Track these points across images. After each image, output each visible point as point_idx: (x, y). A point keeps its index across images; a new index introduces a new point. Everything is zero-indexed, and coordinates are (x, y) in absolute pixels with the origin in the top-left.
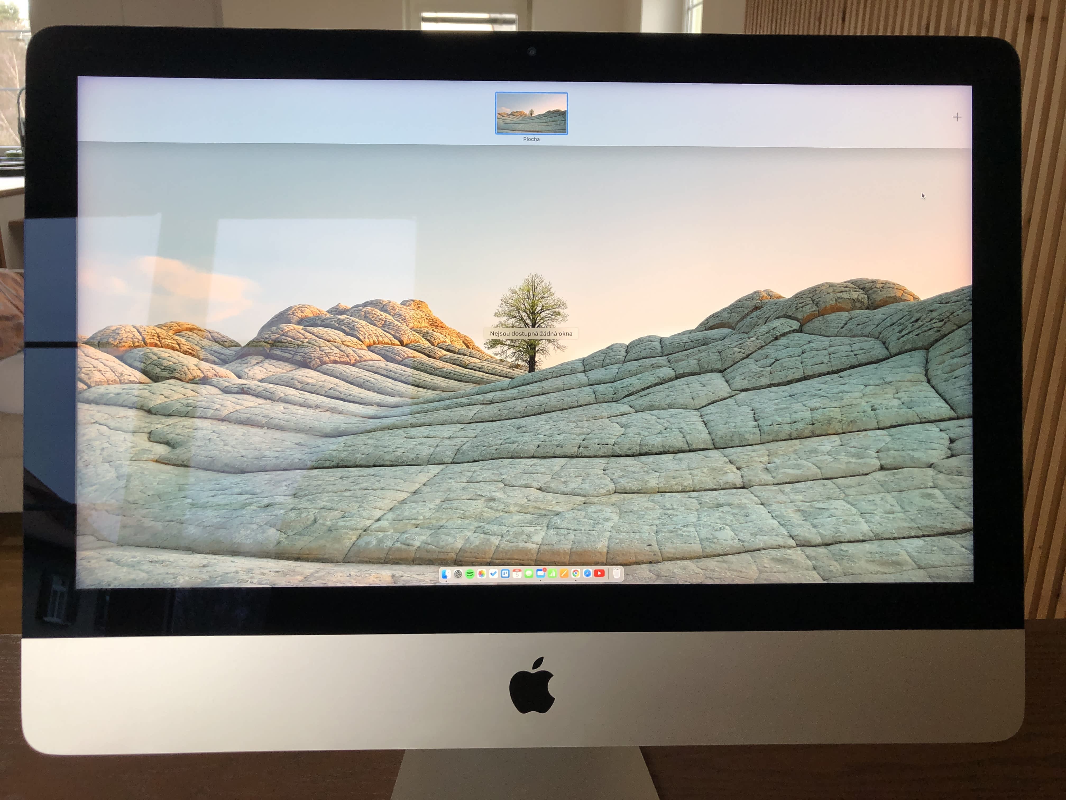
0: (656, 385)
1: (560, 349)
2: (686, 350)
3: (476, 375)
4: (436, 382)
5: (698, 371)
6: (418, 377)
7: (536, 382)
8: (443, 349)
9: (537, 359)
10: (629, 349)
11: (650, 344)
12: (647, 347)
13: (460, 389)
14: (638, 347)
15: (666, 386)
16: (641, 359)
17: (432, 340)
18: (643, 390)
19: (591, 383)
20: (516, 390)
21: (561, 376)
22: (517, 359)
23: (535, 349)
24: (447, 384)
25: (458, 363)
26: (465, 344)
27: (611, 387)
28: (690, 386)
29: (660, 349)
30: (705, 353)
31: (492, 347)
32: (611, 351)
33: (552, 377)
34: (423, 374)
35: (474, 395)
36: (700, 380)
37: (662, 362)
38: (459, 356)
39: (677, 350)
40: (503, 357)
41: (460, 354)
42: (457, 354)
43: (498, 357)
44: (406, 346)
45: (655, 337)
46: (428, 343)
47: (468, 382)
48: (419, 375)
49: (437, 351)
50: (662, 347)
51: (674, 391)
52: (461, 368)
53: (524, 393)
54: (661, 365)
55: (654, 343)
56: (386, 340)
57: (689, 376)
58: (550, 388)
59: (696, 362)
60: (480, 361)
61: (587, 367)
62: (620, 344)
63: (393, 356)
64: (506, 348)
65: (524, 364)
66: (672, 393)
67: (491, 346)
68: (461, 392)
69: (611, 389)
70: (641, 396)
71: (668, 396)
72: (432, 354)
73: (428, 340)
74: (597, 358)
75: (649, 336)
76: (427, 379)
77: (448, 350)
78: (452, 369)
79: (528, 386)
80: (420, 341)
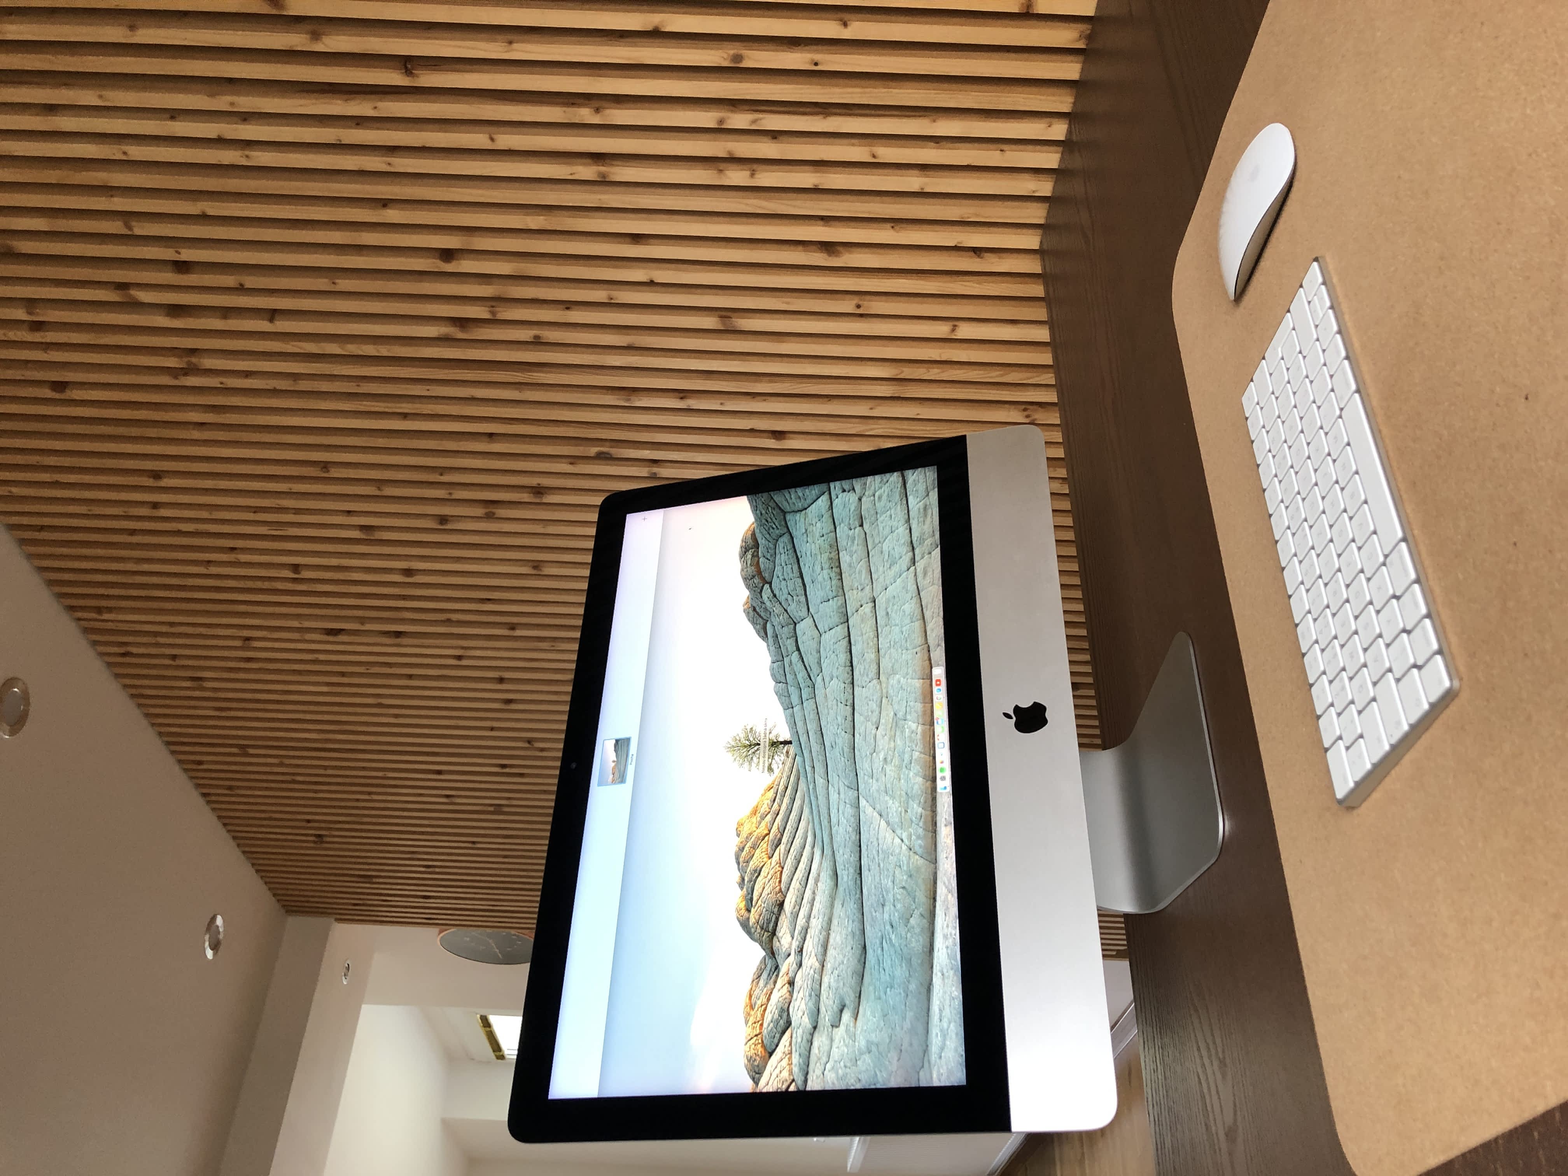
0: (803, 662)
2: (780, 647)
3: (793, 780)
4: (797, 807)
5: (795, 638)
6: (793, 821)
7: (799, 738)
8: (773, 805)
9: (782, 740)
12: (777, 671)
13: (803, 791)
14: (777, 676)
15: (804, 656)
16: (785, 673)
17: (766, 813)
18: (806, 669)
19: (801, 703)
20: (805, 751)
21: (795, 723)
22: (782, 753)
23: (776, 742)
24: (799, 800)
25: (784, 793)
26: (770, 789)
27: (804, 689)
28: (805, 642)
30: (783, 636)
33: (796, 728)
34: (791, 818)
35: (807, 780)
38: (778, 793)
39: (780, 652)
40: (780, 763)
43: (781, 766)
44: (770, 831)
46: (768, 816)
47: (798, 785)
48: (791, 820)
49: (775, 809)
51: (808, 651)
52: (788, 790)
53: (807, 746)
54: (790, 661)
56: (765, 845)
57: (798, 643)
58: (804, 729)
59: (789, 640)
60: (783, 779)
63: (777, 840)
64: (774, 761)
65: (786, 748)
66: (810, 652)
67: (772, 772)
68: (805, 789)
69: (806, 689)
70: (811, 670)
71: (811, 654)
72: (777, 812)
73: (766, 816)
74: (783, 701)
76: (795, 814)
77: (774, 801)
78: (788, 797)
79: (802, 743)
80: (766, 821)
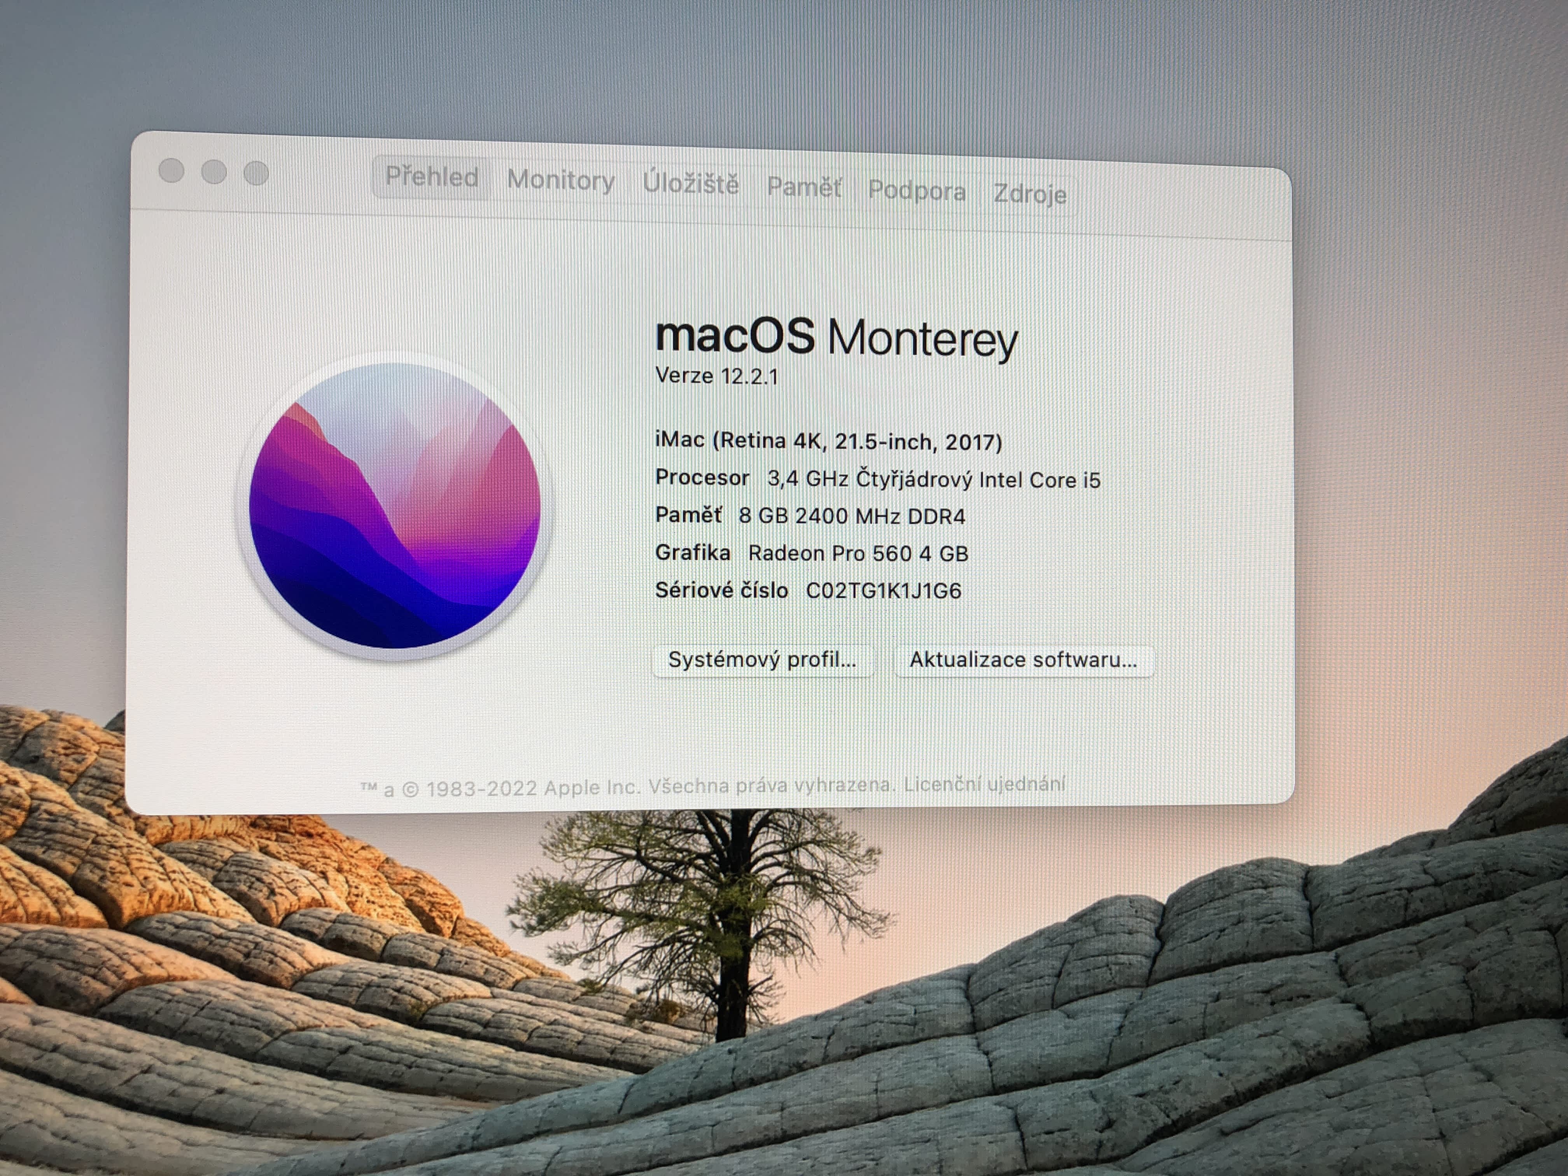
1: (863, 926)
2: (1417, 920)
3: (472, 1058)
4: (276, 1094)
5: (1464, 1015)
6: (188, 1074)
7: (753, 1082)
8: (311, 936)
9: (755, 974)
10: (1172, 923)
11: (1260, 899)
12: (1248, 911)
13: (392, 1127)
14: (1209, 912)
15: (1330, 1082)
16: (1226, 963)
17: (261, 896)
19: (1003, 1079)
20: (657, 1124)
21: (865, 1051)
23: (748, 932)
24: (328, 1106)
25: (385, 1003)
26: (418, 912)
27: (1093, 1096)
28: (1432, 1079)
29: (1301, 921)
31: (545, 923)
32: (1090, 931)
33: (826, 1060)
34: (213, 1059)
35: (460, 1150)
36: (1474, 1051)
37: (1315, 975)
38: (387, 968)
39: (1374, 921)
40: (597, 971)
41: (396, 960)
42: (380, 959)
43: (574, 973)
44: (136, 926)
45: (1283, 865)
46: (242, 910)
47: (433, 1092)
48: (195, 1063)
49: (282, 950)
50: (1311, 911)
51: (1364, 1104)
52: (399, 1026)
53: (695, 1136)
54: (1307, 989)
55: (1277, 893)
56: (36, 902)
57: (1427, 1036)
58: (816, 1108)
59: (1454, 974)
60: (485, 991)
61: (986, 1009)
62: (1132, 900)
64: (611, 926)
65: (696, 999)
66: (1357, 1116)
67: (542, 920)
68: (400, 1139)
69: (1090, 1105)
70: (1224, 1134)
71: (1339, 1129)
72: (260, 964)
73: (241, 898)
74: (1031, 966)
75: (1259, 864)
76: (234, 1084)
77: (337, 944)
78: (354, 1029)
79: (716, 1102)
80: (204, 902)
